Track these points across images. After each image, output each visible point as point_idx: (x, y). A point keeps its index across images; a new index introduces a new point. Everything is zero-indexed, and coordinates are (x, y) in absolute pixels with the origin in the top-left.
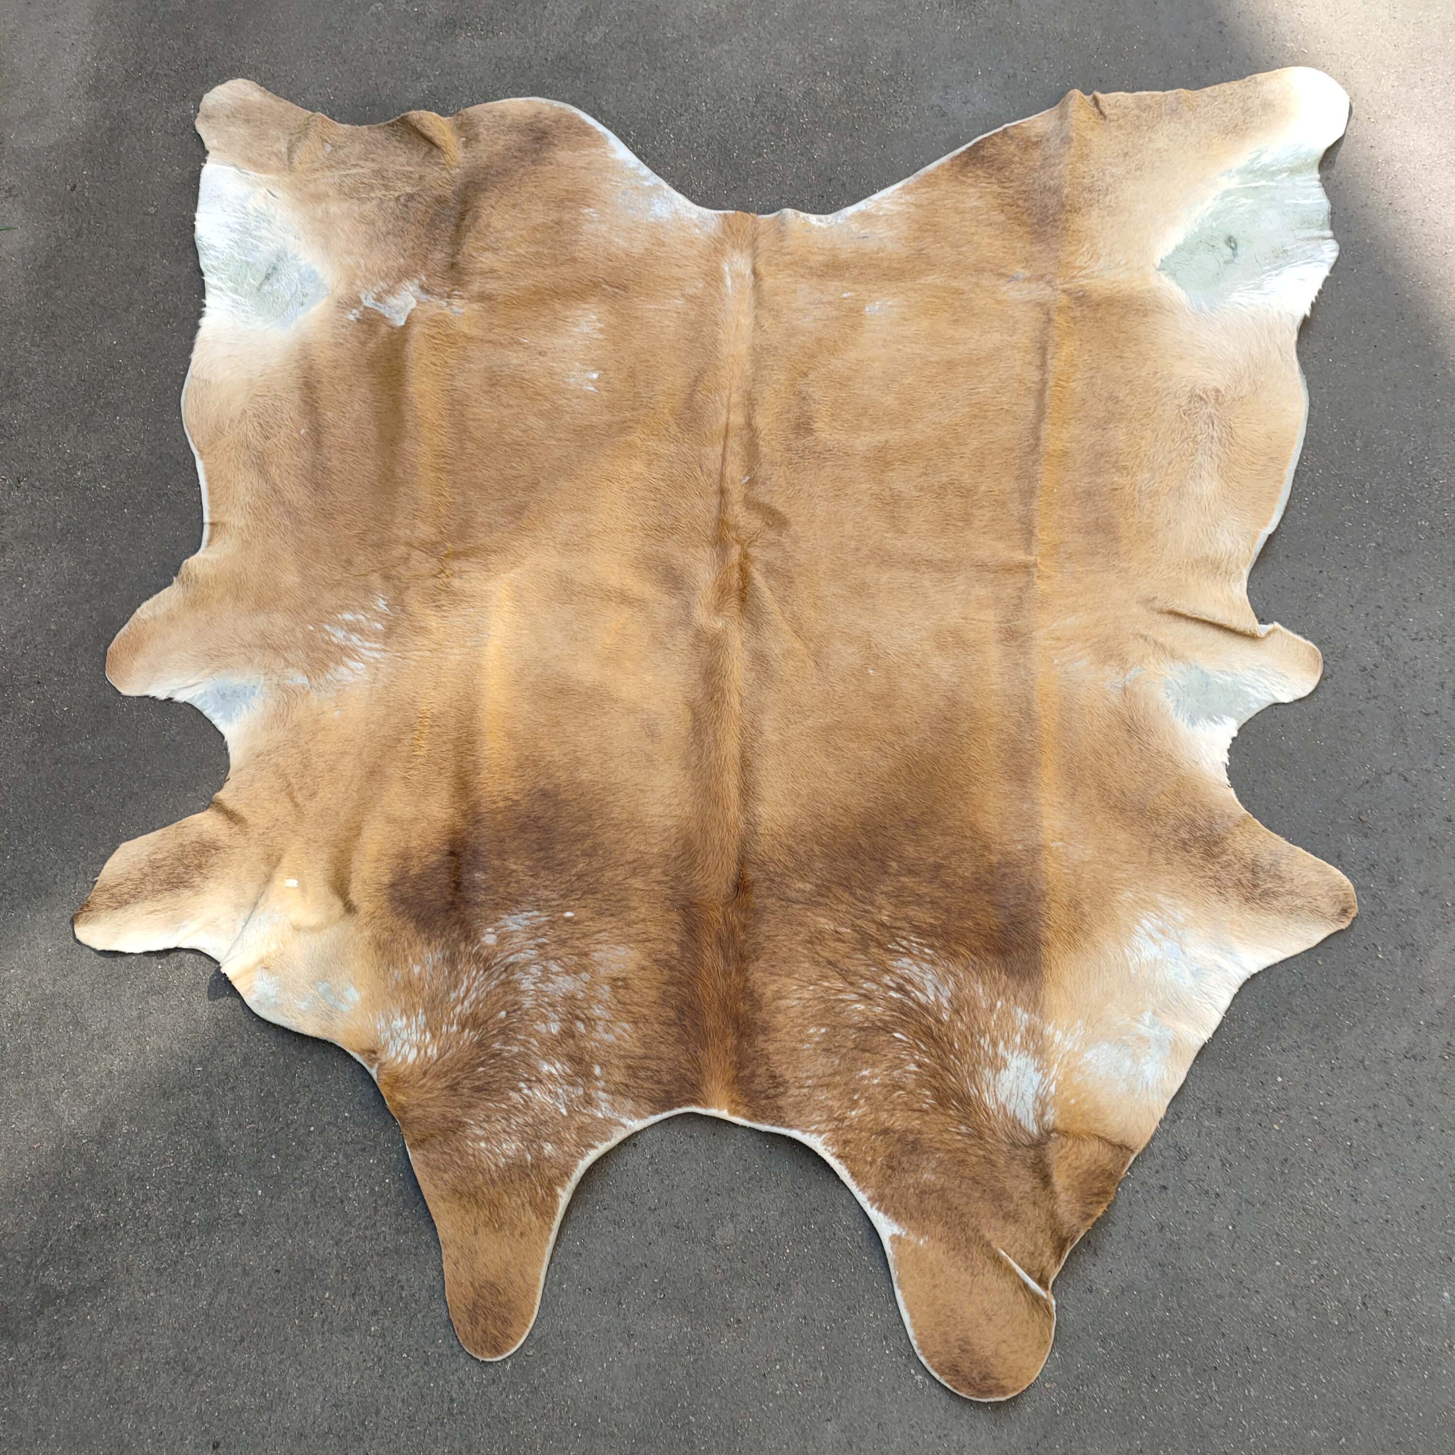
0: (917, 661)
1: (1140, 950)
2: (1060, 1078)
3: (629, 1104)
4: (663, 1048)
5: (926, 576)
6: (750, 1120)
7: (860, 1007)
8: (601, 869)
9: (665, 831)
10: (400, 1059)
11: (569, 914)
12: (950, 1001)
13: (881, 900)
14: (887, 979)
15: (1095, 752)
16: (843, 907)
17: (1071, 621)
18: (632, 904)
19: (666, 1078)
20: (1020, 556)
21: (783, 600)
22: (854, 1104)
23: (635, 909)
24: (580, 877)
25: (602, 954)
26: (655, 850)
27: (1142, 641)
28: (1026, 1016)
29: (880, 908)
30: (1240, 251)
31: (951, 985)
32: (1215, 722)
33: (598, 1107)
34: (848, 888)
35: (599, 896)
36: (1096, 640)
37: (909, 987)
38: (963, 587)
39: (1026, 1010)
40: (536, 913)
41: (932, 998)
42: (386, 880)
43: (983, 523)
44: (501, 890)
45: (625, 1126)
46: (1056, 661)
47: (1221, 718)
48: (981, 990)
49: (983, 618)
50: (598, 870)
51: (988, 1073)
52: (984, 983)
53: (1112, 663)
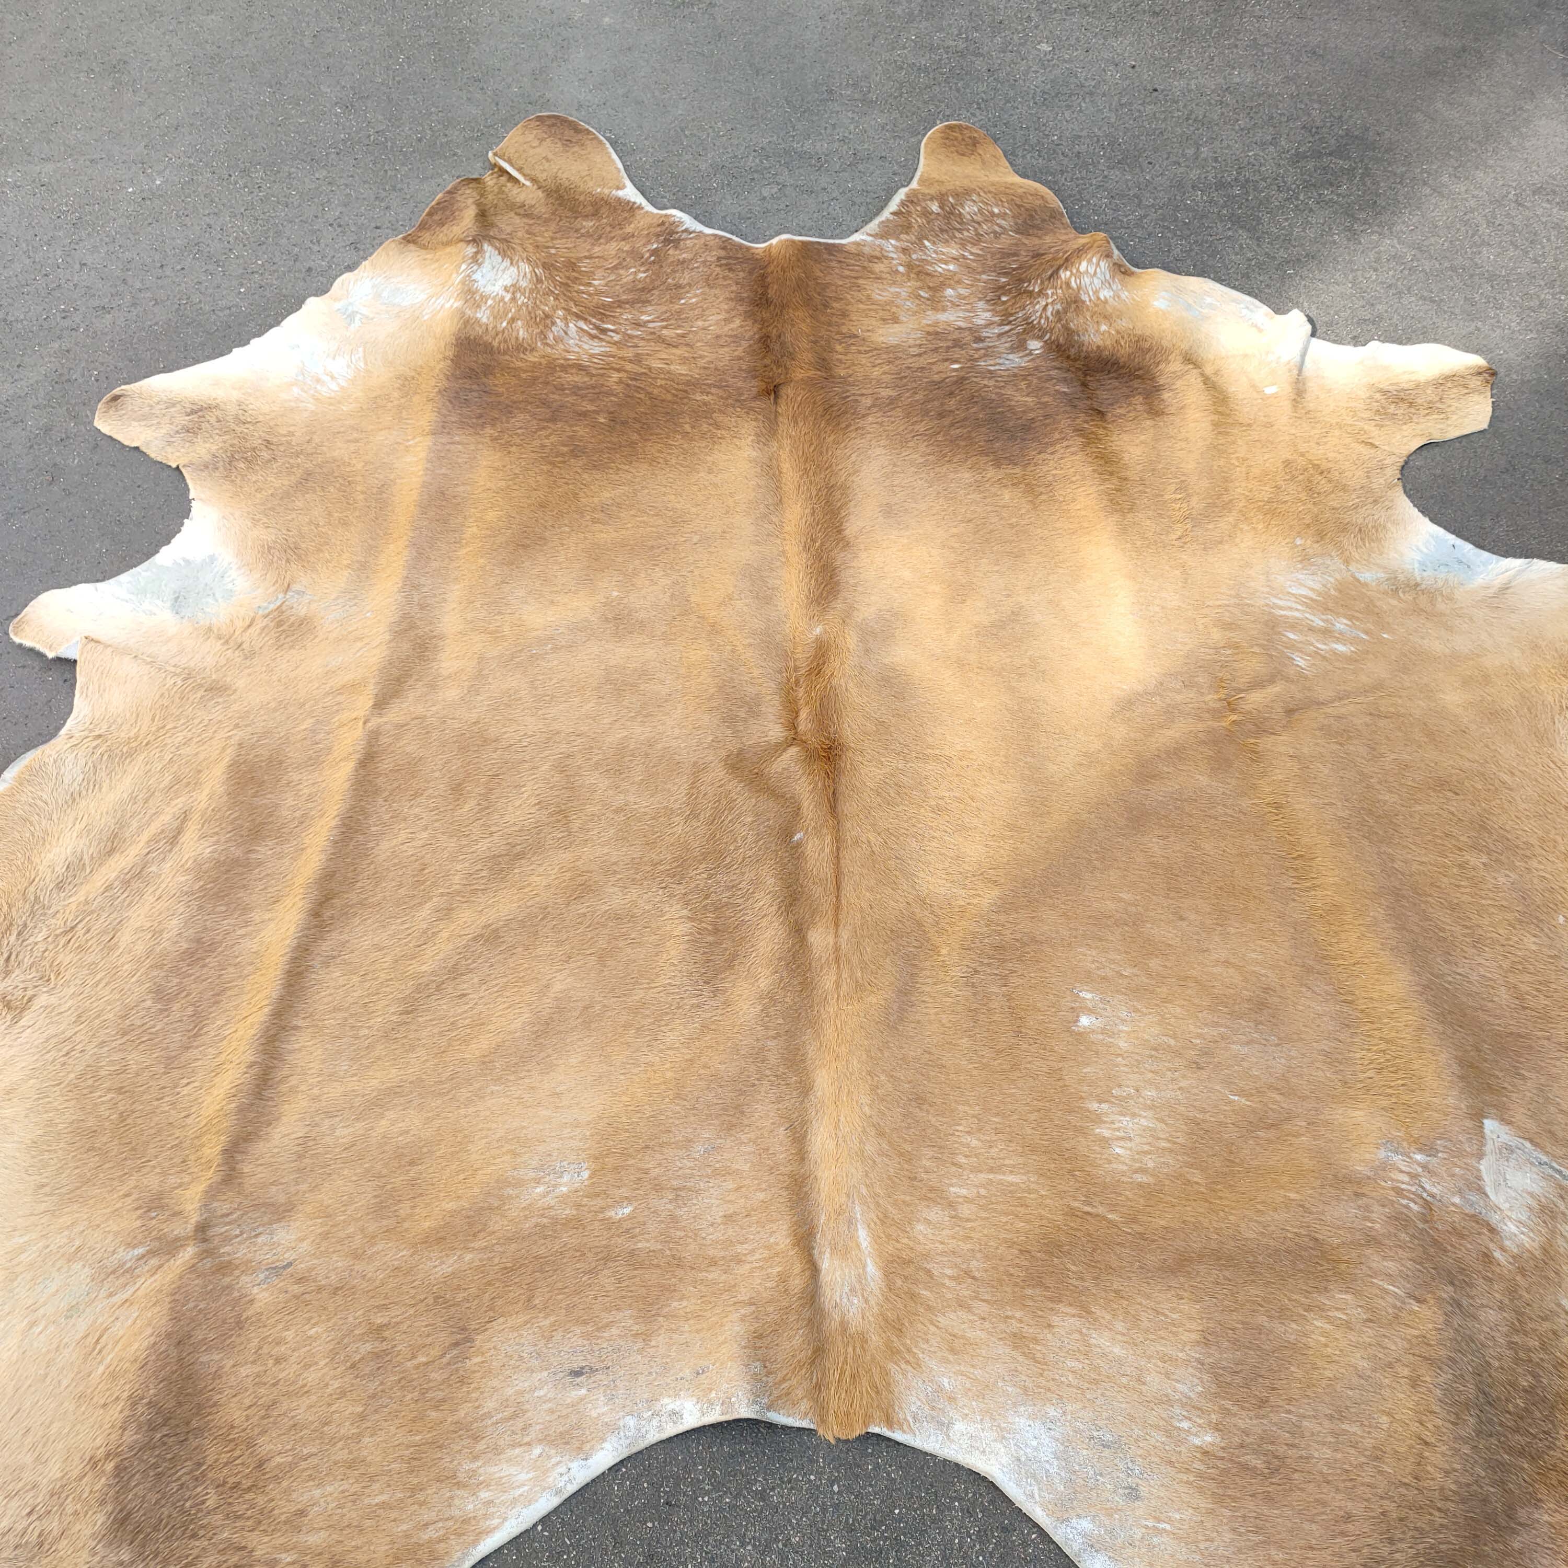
1: (348, 366)
2: (454, 275)
3: (867, 250)
7: (645, 318)
11: (956, 366)
12: (553, 323)
13: (619, 389)
14: (617, 338)
16: (659, 382)
19: (834, 264)
22: (654, 252)
23: (885, 372)
25: (914, 337)
28: (479, 315)
29: (620, 381)
31: (551, 336)
33: (896, 247)
34: (651, 397)
35: (926, 380)
36: (308, 642)
37: (594, 332)
39: (477, 321)
40: (992, 368)
41: (571, 325)
44: (1035, 381)
45: (868, 234)
47: (175, 564)
48: (521, 333)
50: (932, 398)
51: (523, 284)
52: (517, 338)
53: (293, 618)
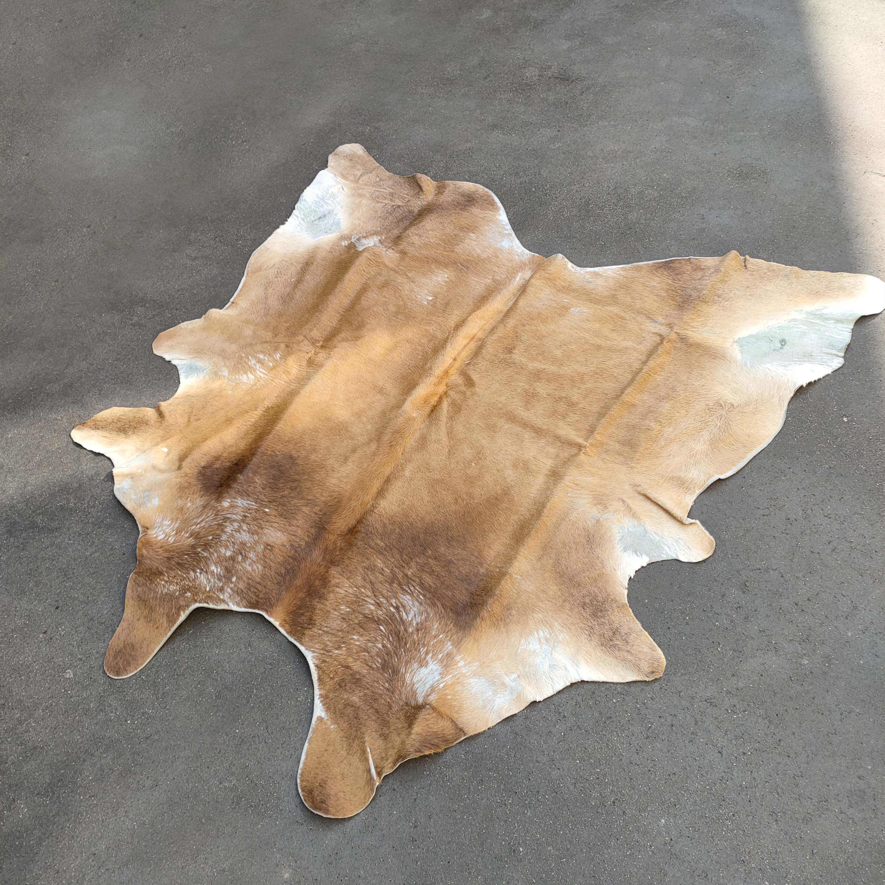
0: (499, 468)
1: (529, 643)
2: (450, 683)
3: (238, 599)
4: (269, 583)
5: (528, 433)
6: (288, 633)
7: (372, 607)
8: (293, 498)
9: (332, 492)
10: (155, 536)
11: (267, 510)
12: (417, 624)
13: (413, 564)
14: (393, 601)
15: (564, 544)
16: (393, 560)
17: (590, 479)
18: (298, 518)
19: (261, 596)
20: (580, 441)
21: (451, 418)
22: (339, 648)
23: (297, 520)
24: (282, 497)
25: (269, 531)
26: (323, 499)
27: (621, 503)
28: (451, 647)
29: (410, 568)
30: (785, 347)
31: (423, 617)
32: (637, 555)
33: (223, 594)
34: (401, 553)
35: (285, 508)
36: (597, 493)
37: (402, 609)
38: (543, 444)
39: (453, 645)
40: (254, 503)
41: (410, 619)
42: (203, 464)
43: (571, 421)
44: (245, 487)
45: (229, 605)
46: (569, 495)
47: (641, 555)
48: (436, 626)
49: (544, 461)
50: (291, 497)
51: (416, 665)
52: (440, 624)
53: (599, 507)
